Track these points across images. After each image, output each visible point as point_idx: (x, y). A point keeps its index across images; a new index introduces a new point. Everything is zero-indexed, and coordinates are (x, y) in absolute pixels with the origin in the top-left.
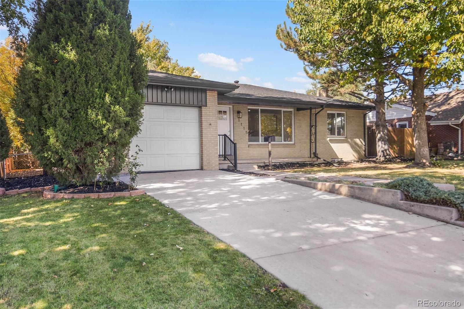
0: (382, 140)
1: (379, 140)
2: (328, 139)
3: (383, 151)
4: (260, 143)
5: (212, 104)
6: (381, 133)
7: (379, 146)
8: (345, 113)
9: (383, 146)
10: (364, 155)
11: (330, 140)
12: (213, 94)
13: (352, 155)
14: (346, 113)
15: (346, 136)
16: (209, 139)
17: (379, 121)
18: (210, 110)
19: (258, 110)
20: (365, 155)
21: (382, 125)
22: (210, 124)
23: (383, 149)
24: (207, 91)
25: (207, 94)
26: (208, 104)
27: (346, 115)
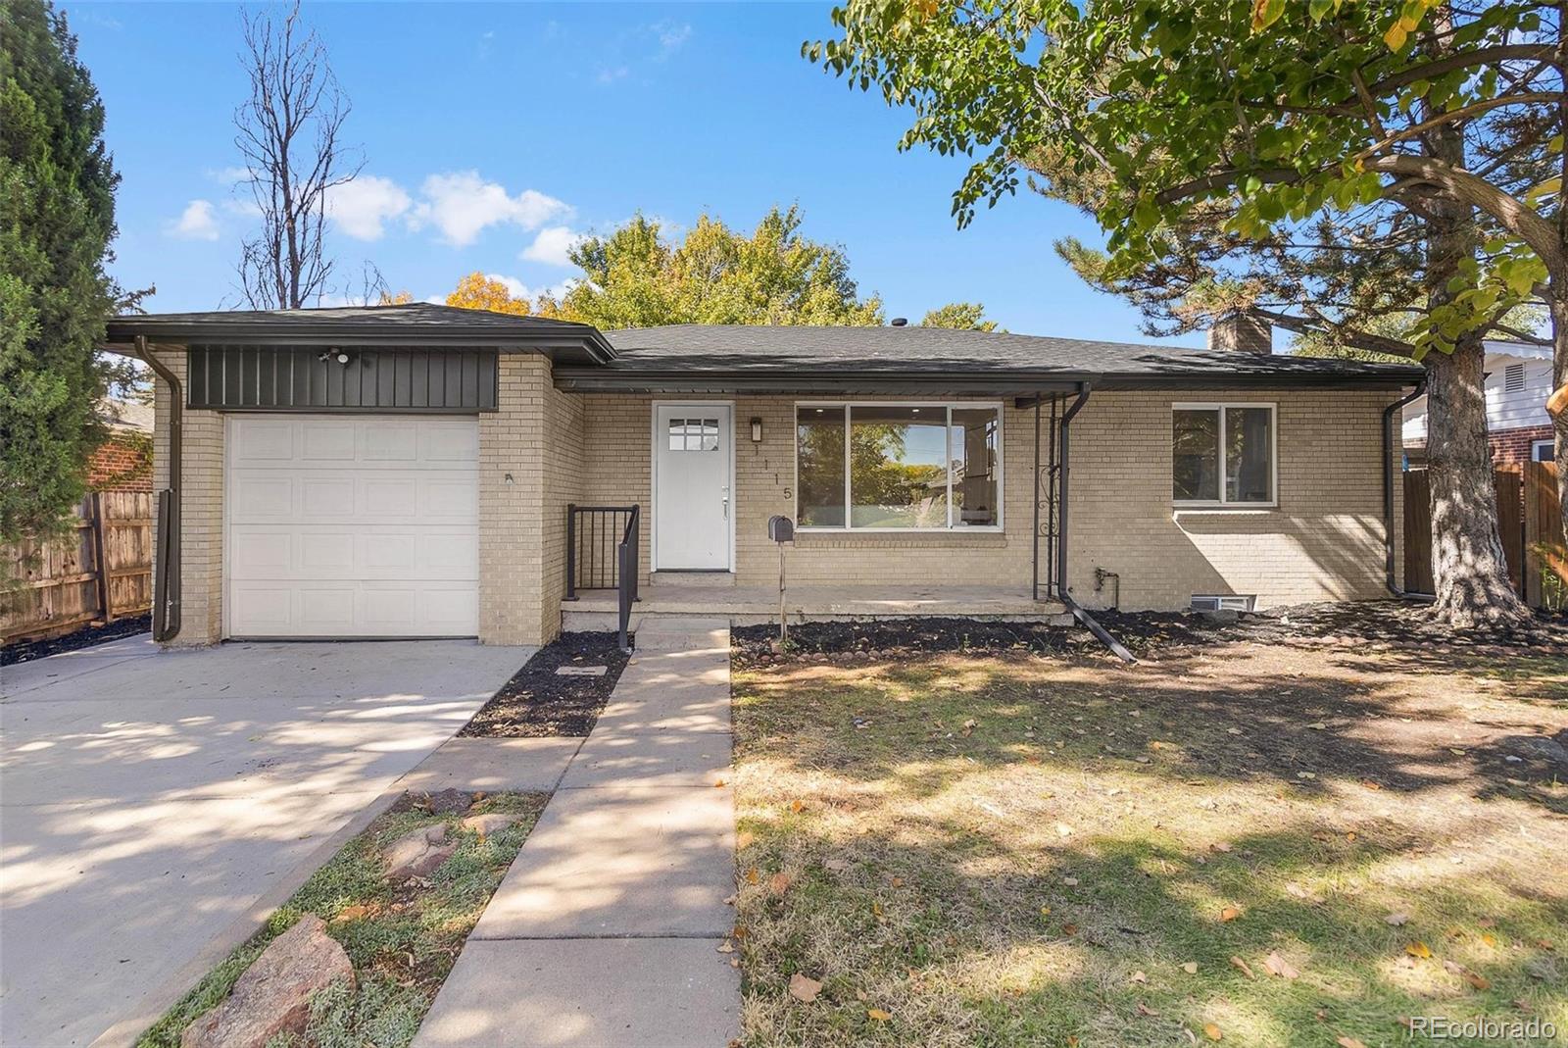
0: (1458, 528)
1: (1443, 527)
2: (1175, 518)
3: (1460, 582)
4: (848, 529)
5: (519, 401)
6: (1457, 496)
7: (1443, 553)
8: (1273, 406)
9: (1468, 557)
10: (1381, 586)
11: (1183, 519)
12: (524, 365)
13: (1312, 581)
14: (1279, 407)
15: (1279, 500)
16: (505, 532)
17: (1441, 441)
18: (512, 423)
19: (842, 410)
20: (1390, 583)
21: (1458, 459)
22: (508, 477)
23: (1463, 571)
24: (501, 357)
25: (501, 365)
26: (501, 401)
27: (1279, 413)
